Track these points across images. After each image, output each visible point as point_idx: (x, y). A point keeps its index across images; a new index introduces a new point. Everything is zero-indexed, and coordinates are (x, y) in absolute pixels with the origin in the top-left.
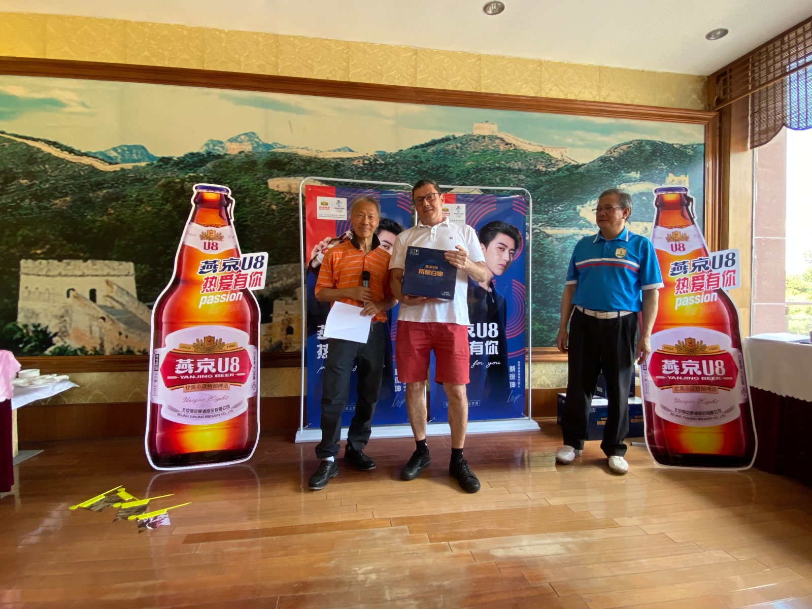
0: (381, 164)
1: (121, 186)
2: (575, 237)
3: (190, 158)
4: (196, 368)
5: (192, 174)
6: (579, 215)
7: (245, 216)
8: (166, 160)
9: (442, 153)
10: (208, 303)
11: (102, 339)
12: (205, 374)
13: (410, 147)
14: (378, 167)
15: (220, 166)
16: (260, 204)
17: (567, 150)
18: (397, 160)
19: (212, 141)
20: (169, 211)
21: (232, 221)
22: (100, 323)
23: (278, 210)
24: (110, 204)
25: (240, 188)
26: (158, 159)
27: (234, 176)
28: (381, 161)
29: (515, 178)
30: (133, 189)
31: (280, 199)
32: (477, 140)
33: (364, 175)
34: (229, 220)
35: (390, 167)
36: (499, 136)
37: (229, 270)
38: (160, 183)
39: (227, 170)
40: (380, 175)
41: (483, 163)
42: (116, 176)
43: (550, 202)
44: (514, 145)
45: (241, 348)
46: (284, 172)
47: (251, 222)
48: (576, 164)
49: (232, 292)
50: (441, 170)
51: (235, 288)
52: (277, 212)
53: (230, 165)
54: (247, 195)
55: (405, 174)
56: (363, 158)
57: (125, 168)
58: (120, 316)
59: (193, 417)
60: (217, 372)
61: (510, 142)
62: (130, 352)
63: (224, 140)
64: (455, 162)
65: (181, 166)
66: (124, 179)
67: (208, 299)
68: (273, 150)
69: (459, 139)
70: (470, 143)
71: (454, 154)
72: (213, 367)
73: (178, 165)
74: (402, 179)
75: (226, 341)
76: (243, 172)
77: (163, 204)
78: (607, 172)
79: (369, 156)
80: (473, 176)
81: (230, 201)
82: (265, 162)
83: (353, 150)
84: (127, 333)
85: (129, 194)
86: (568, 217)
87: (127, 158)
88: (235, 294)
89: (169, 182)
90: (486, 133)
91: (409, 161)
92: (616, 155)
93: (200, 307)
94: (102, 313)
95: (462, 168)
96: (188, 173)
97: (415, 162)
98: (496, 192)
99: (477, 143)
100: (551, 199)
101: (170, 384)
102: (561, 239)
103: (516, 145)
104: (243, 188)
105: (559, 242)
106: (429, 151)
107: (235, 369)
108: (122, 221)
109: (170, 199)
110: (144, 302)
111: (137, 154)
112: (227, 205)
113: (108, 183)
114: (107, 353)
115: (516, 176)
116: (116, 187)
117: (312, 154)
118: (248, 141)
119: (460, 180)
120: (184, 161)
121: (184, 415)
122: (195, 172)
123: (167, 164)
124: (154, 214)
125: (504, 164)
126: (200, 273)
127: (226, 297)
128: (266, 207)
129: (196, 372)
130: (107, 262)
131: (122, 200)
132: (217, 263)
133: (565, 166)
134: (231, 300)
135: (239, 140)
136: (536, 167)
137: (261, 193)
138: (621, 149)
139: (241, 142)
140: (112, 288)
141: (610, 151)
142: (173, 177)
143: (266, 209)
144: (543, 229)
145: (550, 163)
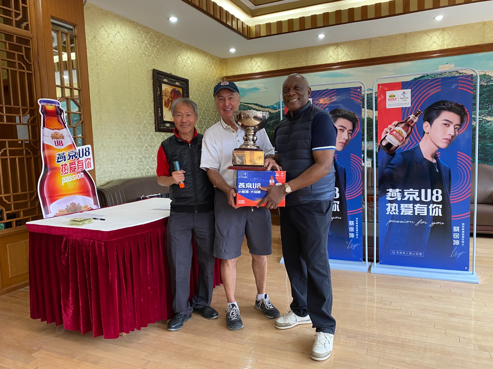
32: (441, 75)
36: (455, 70)
42: (277, 114)
44: (465, 73)
61: (462, 72)
69: (430, 75)
90: (447, 70)
113: (274, 117)
144: (485, 118)
145: (490, 80)
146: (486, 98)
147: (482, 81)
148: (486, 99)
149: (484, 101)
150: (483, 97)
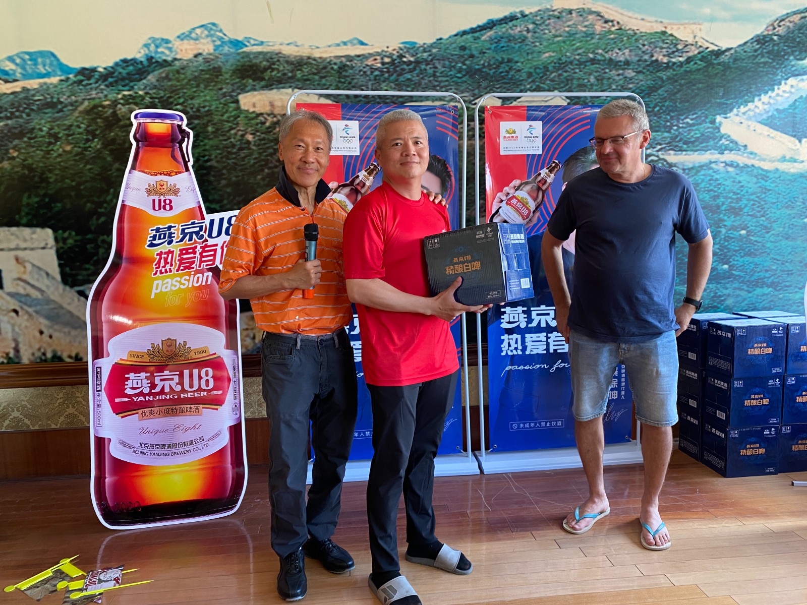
0: (410, 63)
1: (24, 115)
2: (713, 165)
3: (123, 68)
4: (153, 386)
5: (126, 93)
6: (719, 131)
7: (207, 153)
8: (87, 72)
9: (503, 40)
10: (164, 290)
11: (15, 341)
12: (166, 394)
13: (455, 33)
14: (405, 67)
15: (167, 78)
16: (228, 134)
17: (702, 27)
18: (435, 55)
19: (154, 40)
20: (98, 150)
21: (190, 164)
22: (12, 317)
23: (255, 142)
24: (11, 142)
25: (198, 110)
26: (75, 71)
27: (189, 93)
28: (409, 58)
29: (619, 75)
30: (42, 119)
31: (257, 124)
32: (558, 18)
33: (384, 81)
34: (186, 163)
35: (423, 67)
36: (593, 9)
37: (190, 239)
38: (81, 108)
39: (178, 84)
40: (408, 79)
41: (568, 54)
42: (16, 99)
43: (673, 112)
44: (618, 23)
45: (215, 354)
46: (263, 83)
47: (218, 162)
48: (716, 48)
49: (197, 272)
50: (504, 68)
51: (200, 266)
52: (255, 145)
53: (183, 76)
54: (209, 121)
55: (447, 76)
56: (382, 54)
57: (29, 87)
58: (39, 308)
59: (154, 454)
60: (183, 390)
61: (611, 18)
62: (57, 358)
63: (171, 39)
64: (525, 55)
65: (110, 80)
66: (28, 105)
67: (163, 285)
68: (245, 49)
69: (530, 16)
70: (547, 22)
71: (524, 40)
72: (177, 384)
73: (105, 80)
74: (442, 84)
75: (194, 345)
76: (202, 86)
77: (87, 140)
78: (767, 59)
79: (390, 50)
80: (553, 75)
81: (185, 134)
82: (234, 67)
83: (365, 42)
84: (51, 331)
85: (38, 127)
86: (703, 135)
87: (30, 71)
88: (200, 275)
89: (95, 107)
90: (574, 7)
91: (452, 55)
92: (781, 31)
93: (152, 297)
94: (14, 304)
95: (535, 64)
96: (120, 90)
97: (462, 56)
98: (589, 99)
99: (561, 23)
100: (676, 106)
101: (118, 409)
102: (690, 169)
103: (621, 23)
104: (202, 110)
105: (688, 174)
106: (483, 38)
107: (207, 385)
108: (30, 168)
109: (98, 132)
110: (72, 286)
111: (44, 66)
112: (183, 141)
113: (6, 110)
114: (26, 359)
115: (621, 72)
116: (17, 117)
117: (304, 52)
118: (207, 36)
119: (533, 81)
120: (113, 73)
121: (142, 453)
122: (132, 88)
123: (89, 79)
124: (76, 155)
125: (601, 54)
126: (149, 246)
127: (188, 281)
128: (238, 137)
129: (153, 391)
130: (14, 229)
131: (29, 135)
132: (172, 230)
133: (699, 53)
134: (196, 285)
135: (193, 35)
136: (652, 56)
137: (229, 117)
138: (790, 22)
139: (196, 39)
140: (25, 267)
141: (772, 25)
142: (100, 98)
143: (239, 140)
144: (662, 154)
145: (675, 49)
146: (664, 99)
147: (658, 49)
148: (666, 101)
149: (661, 109)
150: (659, 94)
